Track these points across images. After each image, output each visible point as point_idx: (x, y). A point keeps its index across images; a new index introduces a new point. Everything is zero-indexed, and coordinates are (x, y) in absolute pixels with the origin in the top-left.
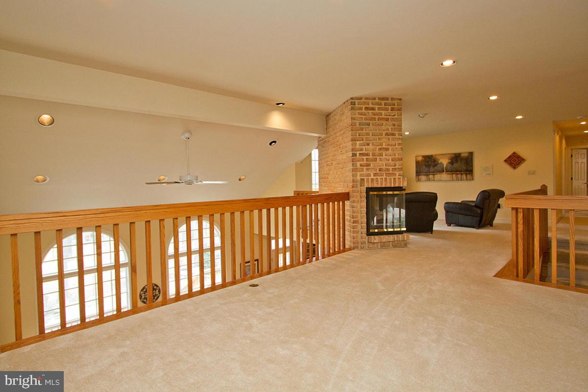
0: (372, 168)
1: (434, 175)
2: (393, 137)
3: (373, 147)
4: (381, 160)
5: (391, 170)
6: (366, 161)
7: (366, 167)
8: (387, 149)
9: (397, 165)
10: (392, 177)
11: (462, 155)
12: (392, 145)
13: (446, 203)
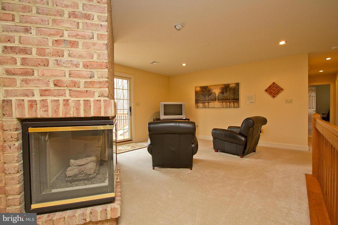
0: (38, 80)
1: (208, 103)
2: (88, 21)
3: (40, 37)
4: (58, 63)
5: (82, 85)
6: (22, 64)
7: (21, 77)
8: (74, 44)
9: (96, 77)
10: (82, 99)
11: (231, 86)
12: (84, 37)
13: (214, 129)
